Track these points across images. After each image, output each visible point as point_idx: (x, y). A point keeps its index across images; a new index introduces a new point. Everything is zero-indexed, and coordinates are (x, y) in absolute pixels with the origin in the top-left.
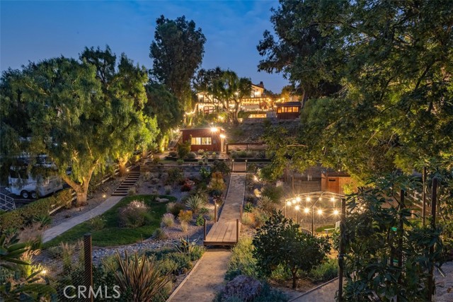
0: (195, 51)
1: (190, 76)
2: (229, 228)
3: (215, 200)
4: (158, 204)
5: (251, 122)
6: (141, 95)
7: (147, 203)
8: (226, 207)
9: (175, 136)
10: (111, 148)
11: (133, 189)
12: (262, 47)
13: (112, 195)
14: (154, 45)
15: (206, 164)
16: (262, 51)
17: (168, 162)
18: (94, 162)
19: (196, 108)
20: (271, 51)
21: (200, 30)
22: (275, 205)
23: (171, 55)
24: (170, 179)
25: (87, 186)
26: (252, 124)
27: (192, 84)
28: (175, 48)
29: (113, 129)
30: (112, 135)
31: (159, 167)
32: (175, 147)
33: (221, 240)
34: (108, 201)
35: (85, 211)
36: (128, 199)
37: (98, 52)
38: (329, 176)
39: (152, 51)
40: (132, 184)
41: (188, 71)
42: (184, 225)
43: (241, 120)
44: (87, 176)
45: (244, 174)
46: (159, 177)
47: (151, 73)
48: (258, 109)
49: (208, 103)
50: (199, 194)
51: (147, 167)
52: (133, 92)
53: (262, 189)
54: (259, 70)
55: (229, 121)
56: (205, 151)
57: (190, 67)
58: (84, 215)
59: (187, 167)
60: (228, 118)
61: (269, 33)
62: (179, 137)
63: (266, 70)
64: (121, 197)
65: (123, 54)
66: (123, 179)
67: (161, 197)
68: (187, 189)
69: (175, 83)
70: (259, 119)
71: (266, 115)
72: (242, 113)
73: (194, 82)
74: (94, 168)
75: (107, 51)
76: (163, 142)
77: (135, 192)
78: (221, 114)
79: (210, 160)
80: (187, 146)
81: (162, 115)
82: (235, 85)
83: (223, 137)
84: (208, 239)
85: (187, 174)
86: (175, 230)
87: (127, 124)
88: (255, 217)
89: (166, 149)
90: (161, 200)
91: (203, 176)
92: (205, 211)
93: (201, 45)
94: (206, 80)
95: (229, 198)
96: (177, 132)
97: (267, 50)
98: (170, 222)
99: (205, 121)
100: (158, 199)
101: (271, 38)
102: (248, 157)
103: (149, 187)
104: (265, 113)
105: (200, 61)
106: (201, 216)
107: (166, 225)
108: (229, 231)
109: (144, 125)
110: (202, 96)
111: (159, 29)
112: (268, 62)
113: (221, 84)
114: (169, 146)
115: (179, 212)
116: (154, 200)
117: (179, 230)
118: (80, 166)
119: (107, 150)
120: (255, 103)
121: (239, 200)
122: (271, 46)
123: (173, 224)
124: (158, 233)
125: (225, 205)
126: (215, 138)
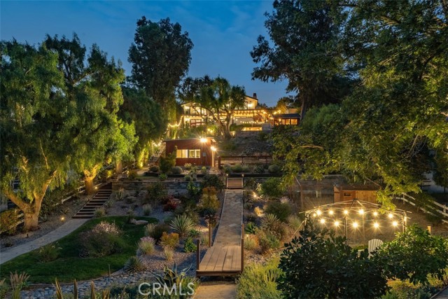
0: (180, 56)
1: (175, 84)
2: (229, 254)
3: (207, 221)
4: (133, 227)
5: (245, 136)
6: (115, 94)
7: (119, 226)
8: (221, 228)
9: (157, 150)
10: (74, 154)
11: (102, 210)
12: (257, 54)
13: (74, 218)
14: (134, 48)
15: (194, 180)
16: (256, 58)
17: (148, 178)
18: (51, 173)
19: (181, 121)
20: (266, 57)
21: (187, 34)
22: (283, 224)
23: (153, 61)
24: (149, 197)
25: (39, 205)
26: (246, 138)
27: (177, 93)
28: (158, 52)
29: (78, 131)
30: (75, 140)
31: (136, 184)
32: (156, 162)
33: (219, 269)
34: (68, 225)
35: (34, 237)
36: (95, 221)
37: (63, 42)
38: (343, 189)
39: (131, 55)
40: (100, 204)
41: (172, 78)
42: (169, 252)
43: (233, 133)
44: (40, 193)
45: (240, 191)
46: (136, 196)
47: (129, 81)
48: (252, 122)
49: (195, 115)
50: (187, 214)
51: (121, 183)
52: (106, 91)
53: (265, 207)
54: (253, 79)
55: (220, 134)
56: (193, 165)
57: (175, 74)
58: (32, 243)
59: (171, 183)
60: (218, 131)
61: (263, 38)
62: (161, 152)
63: (261, 78)
64: (86, 220)
65: (94, 46)
66: (89, 198)
67: (138, 219)
68: (171, 208)
69: (157, 91)
70: (253, 132)
71: (261, 129)
72: (234, 126)
73: (179, 92)
74: (50, 181)
75: (74, 41)
76: (142, 156)
77: (103, 213)
78: (210, 127)
79: (199, 176)
80: (172, 159)
81: (141, 122)
82: (227, 93)
83: (214, 149)
84: (202, 268)
85: (171, 192)
86: (156, 258)
87: (96, 125)
88: (260, 240)
89: (144, 165)
90: (138, 222)
91: (191, 192)
92: (194, 234)
93: (188, 51)
94: (194, 89)
95: (225, 218)
96: (158, 145)
97: (261, 57)
98: (149, 249)
99: (192, 134)
100: (133, 221)
101: (266, 43)
102: (244, 172)
103: (123, 207)
104: (259, 126)
105: (186, 68)
106: (190, 240)
107: (144, 253)
108: (230, 257)
109: (119, 131)
110: (188, 108)
111: (139, 31)
112: (263, 69)
113: (211, 92)
114: (149, 162)
115: (161, 235)
116: (128, 222)
117: (161, 259)
118: (29, 177)
119: (69, 157)
120: (248, 115)
121: (238, 220)
122: (266, 52)
123: (153, 251)
124: (133, 262)
125: (220, 227)
126: (205, 150)
